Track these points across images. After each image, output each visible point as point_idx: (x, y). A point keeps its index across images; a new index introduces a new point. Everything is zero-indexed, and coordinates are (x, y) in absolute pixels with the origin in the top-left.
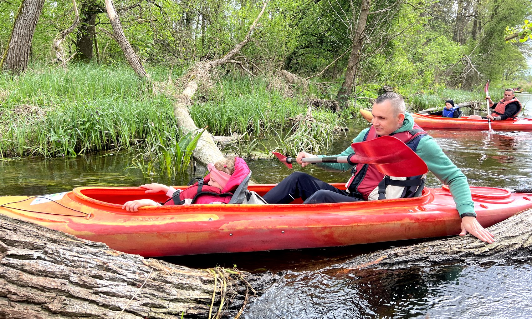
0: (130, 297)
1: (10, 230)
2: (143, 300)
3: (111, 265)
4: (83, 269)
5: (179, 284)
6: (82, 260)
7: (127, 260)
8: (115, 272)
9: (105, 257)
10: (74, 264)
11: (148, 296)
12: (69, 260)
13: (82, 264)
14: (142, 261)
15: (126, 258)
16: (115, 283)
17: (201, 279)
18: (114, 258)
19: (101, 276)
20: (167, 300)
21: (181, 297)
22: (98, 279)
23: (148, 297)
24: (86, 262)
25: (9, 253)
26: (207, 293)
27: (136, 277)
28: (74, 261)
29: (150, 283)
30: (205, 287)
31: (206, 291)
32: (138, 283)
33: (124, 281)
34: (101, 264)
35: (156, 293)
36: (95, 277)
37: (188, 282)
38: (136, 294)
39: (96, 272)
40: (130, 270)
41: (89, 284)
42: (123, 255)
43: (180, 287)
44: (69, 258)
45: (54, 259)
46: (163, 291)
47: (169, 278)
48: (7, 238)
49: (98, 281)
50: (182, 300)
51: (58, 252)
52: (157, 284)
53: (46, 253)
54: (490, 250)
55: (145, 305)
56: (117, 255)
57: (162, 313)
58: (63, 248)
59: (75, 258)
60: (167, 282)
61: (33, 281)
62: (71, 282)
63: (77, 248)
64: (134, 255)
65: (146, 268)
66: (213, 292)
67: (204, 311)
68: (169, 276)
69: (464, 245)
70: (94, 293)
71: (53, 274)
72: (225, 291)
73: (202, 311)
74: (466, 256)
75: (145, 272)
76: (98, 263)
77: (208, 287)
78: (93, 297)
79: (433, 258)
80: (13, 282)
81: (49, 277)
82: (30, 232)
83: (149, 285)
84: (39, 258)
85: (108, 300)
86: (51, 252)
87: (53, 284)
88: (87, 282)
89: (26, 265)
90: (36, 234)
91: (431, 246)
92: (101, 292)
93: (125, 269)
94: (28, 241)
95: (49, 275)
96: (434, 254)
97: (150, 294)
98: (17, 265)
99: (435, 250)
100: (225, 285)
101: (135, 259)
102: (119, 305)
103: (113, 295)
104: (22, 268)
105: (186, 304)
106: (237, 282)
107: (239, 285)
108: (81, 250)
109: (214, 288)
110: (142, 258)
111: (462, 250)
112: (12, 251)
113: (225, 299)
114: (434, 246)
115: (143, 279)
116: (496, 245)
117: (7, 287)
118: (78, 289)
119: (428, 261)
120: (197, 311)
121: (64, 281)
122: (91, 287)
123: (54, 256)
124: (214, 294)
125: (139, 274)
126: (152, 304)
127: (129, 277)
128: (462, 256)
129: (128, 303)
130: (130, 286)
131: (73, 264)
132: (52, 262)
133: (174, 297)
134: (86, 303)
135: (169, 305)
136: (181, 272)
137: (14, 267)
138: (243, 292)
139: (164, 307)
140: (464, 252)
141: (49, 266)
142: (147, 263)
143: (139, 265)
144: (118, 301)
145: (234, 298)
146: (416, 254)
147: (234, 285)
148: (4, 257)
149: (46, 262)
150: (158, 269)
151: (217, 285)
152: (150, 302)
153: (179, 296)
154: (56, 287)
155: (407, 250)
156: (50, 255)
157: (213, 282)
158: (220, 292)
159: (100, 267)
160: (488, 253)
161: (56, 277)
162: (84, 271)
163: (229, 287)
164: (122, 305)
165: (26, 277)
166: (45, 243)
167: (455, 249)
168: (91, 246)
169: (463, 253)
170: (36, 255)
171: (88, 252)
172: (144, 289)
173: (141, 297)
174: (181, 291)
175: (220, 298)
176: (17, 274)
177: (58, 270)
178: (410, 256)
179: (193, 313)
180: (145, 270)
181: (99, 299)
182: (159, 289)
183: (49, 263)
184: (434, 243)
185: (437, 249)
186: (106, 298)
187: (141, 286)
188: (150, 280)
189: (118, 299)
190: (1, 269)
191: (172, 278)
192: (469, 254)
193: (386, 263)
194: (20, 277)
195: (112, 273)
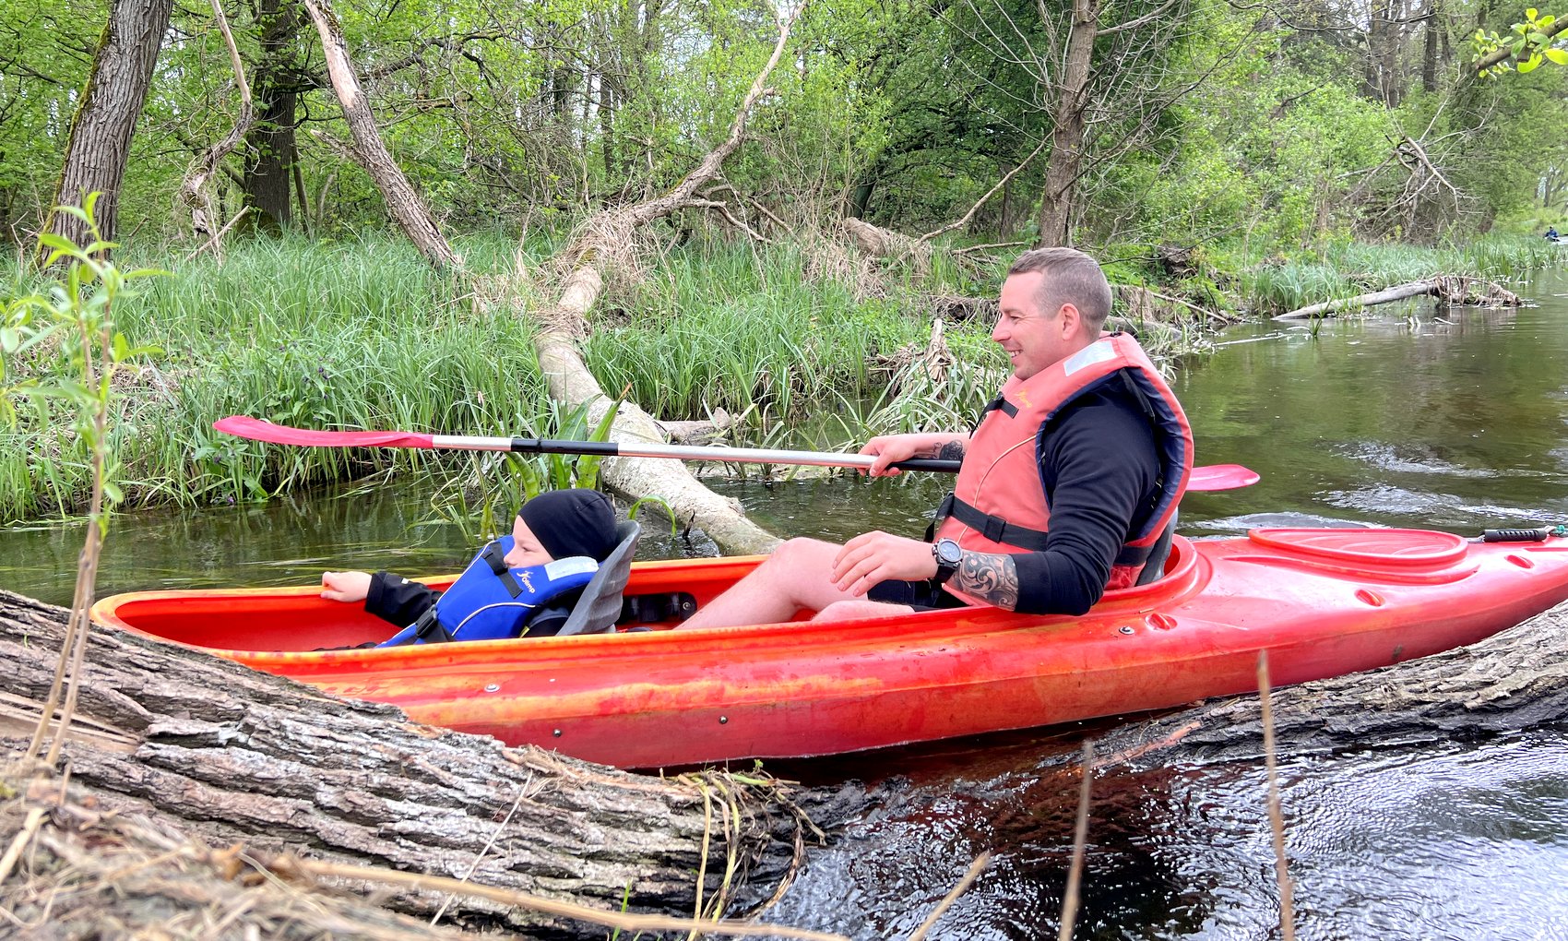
0: (477, 848)
1: (152, 670)
2: (514, 855)
3: (421, 762)
4: (348, 773)
5: (608, 811)
6: (345, 747)
7: (460, 750)
8: (432, 779)
9: (403, 741)
10: (325, 759)
11: (528, 844)
12: (309, 748)
13: (345, 758)
14: (500, 753)
15: (458, 744)
16: (437, 809)
17: (666, 799)
18: (427, 744)
19: (396, 790)
20: (580, 857)
21: (615, 848)
22: (389, 797)
23: (525, 848)
24: (353, 752)
25: (155, 729)
26: (686, 837)
27: (489, 794)
28: (323, 751)
29: (529, 809)
30: (679, 821)
31: (683, 833)
32: (496, 811)
33: (460, 804)
34: (393, 758)
35: (547, 837)
36: (381, 792)
37: (633, 807)
38: (493, 839)
39: (383, 780)
40: (471, 776)
41: (369, 811)
42: (449, 736)
43: (611, 820)
44: (310, 742)
45: (271, 745)
46: (567, 832)
47: (578, 797)
48: (147, 690)
49: (391, 804)
50: (619, 855)
51: (281, 728)
52: (547, 813)
53: (249, 729)
54: (1513, 693)
55: (518, 868)
56: (432, 735)
57: (566, 890)
58: (291, 715)
59: (326, 743)
60: (575, 808)
61: (222, 805)
62: (318, 806)
63: (328, 717)
64: (478, 737)
65: (514, 770)
66: (701, 834)
67: (683, 887)
68: (578, 792)
69: (1432, 683)
70: (382, 836)
71: (273, 786)
72: (737, 830)
73: (676, 886)
74: (1442, 715)
75: (513, 779)
76: (387, 757)
77: (689, 822)
78: (381, 848)
79: (1340, 723)
80: (170, 809)
81: (262, 792)
82: (203, 676)
83: (525, 816)
84: (231, 742)
85: (420, 855)
86: (262, 727)
87: (274, 811)
88: (362, 806)
89: (200, 761)
90: (218, 681)
91: (1330, 689)
92: (401, 834)
93: (458, 774)
94: (201, 698)
95: (263, 788)
96: (1342, 713)
97: (530, 840)
98: (179, 761)
99: (1345, 699)
100: (737, 817)
101: (483, 747)
102: (451, 867)
104: (193, 770)
105: (630, 868)
106: (766, 808)
107: (773, 814)
108: (337, 721)
109: (705, 822)
110: (499, 744)
111: (1426, 697)
113: (739, 854)
114: (1341, 689)
115: (509, 800)
116: (1529, 676)
118: (340, 825)
119: (1326, 732)
120: (664, 885)
121: (302, 803)
122: (371, 821)
123: (270, 739)
124: (706, 840)
125: (497, 785)
126: (539, 866)
127: (470, 793)
128: (1427, 714)
129: (476, 863)
130: (475, 819)
131: (321, 759)
132: (266, 753)
133: (595, 848)
135: (586, 870)
136: (609, 782)
137: (172, 769)
138: (786, 836)
139: (572, 876)
140: (1435, 701)
141: (261, 764)
142: (515, 758)
143: (495, 763)
144: (447, 856)
145: (764, 852)
146: (1289, 713)
147: (761, 817)
148: (143, 743)
149: (252, 753)
150: (546, 771)
151: (713, 816)
152: (533, 862)
153: (609, 846)
154: (282, 820)
155: (1257, 704)
156: (259, 736)
157: (699, 809)
158: (724, 835)
159: (393, 766)
160: (1508, 702)
161: (281, 793)
162: (351, 778)
163: (748, 820)
164: (459, 868)
165: (202, 793)
166: (244, 704)
167: (1405, 694)
168: (362, 712)
169: (1429, 706)
171: (356, 728)
172: (513, 827)
173: (507, 848)
174: (615, 832)
175: (725, 851)
176: (181, 786)
177: (283, 775)
179: (653, 891)
180: (512, 774)
181: (397, 852)
182: (553, 825)
183: (261, 755)
184: (1341, 682)
185: (1349, 698)
186: (414, 849)
187: (504, 818)
188: (529, 801)
189: (448, 854)
190: (137, 774)
191: (586, 796)
192: (1450, 708)
193: (1199, 745)
194: (187, 793)
195: (425, 781)
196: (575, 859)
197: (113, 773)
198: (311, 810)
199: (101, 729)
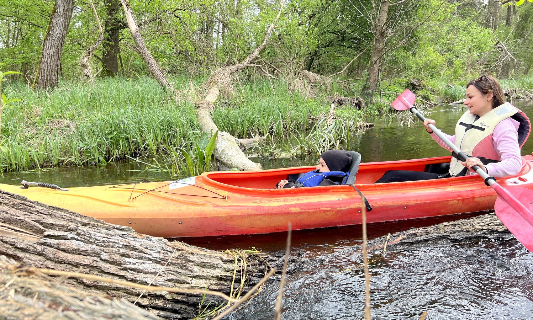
0: (155, 274)
1: (46, 215)
2: (168, 276)
3: (138, 246)
4: (112, 249)
5: (201, 263)
6: (111, 240)
7: (152, 242)
8: (141, 251)
9: (132, 239)
10: (104, 244)
11: (173, 273)
12: (99, 241)
13: (111, 244)
14: (165, 243)
15: (151, 240)
16: (142, 261)
17: (222, 259)
18: (140, 240)
19: (128, 255)
20: (190, 277)
21: (203, 274)
22: (126, 257)
23: (172, 274)
24: (114, 242)
25: (46, 234)
26: (228, 271)
27: (160, 256)
28: (104, 242)
29: (174, 261)
30: (225, 266)
31: (227, 270)
32: (163, 262)
33: (150, 260)
34: (128, 244)
35: (179, 271)
36: (123, 255)
37: (210, 261)
38: (161, 271)
39: (124, 251)
40: (155, 250)
41: (119, 261)
42: (148, 238)
43: (202, 265)
44: (99, 238)
45: (86, 239)
46: (186, 269)
47: (191, 258)
48: (44, 221)
49: (126, 259)
50: (204, 277)
51: (89, 234)
52: (180, 263)
53: (78, 234)
55: (169, 280)
56: (142, 237)
57: (185, 288)
58: (93, 230)
59: (105, 239)
60: (190, 261)
61: (68, 258)
62: (101, 259)
63: (107, 231)
64: (159, 238)
65: (170, 249)
66: (233, 270)
67: (226, 287)
68: (191, 256)
69: (487, 223)
70: (123, 269)
71: (86, 253)
72: (245, 269)
73: (223, 287)
74: (490, 234)
75: (169, 252)
76: (125, 244)
77: (230, 266)
78: (122, 273)
79: (454, 236)
80: (50, 260)
81: (82, 255)
82: (64, 217)
83: (172, 264)
84: (72, 238)
85: (136, 275)
86: (83, 234)
87: (86, 261)
88: (116, 260)
89: (61, 244)
90: (69, 218)
91: (452, 225)
92: (129, 269)
93: (150, 250)
94: (62, 224)
95: (83, 253)
96: (455, 232)
97: (174, 271)
98: (54, 244)
99: (457, 228)
100: (245, 265)
101: (159, 241)
102: (146, 280)
103: (140, 271)
104: (58, 247)
105: (208, 281)
106: (256, 262)
107: (259, 264)
108: (109, 232)
109: (235, 266)
110: (166, 241)
111: (485, 228)
112: (48, 232)
113: (246, 277)
114: (456, 225)
115: (167, 258)
117: (45, 263)
118: (108, 266)
119: (449, 239)
120: (219, 287)
121: (96, 258)
122: (119, 264)
123: (85, 237)
124: (235, 272)
125: (164, 253)
126: (176, 280)
127: (154, 256)
128: (485, 233)
129: (154, 278)
130: (155, 264)
131: (103, 244)
132: (84, 242)
133: (196, 274)
134: (116, 278)
135: (192, 281)
136: (203, 253)
137: (51, 247)
138: (262, 271)
139: (187, 283)
140: (488, 229)
141: (82, 246)
142: (170, 245)
143: (163, 246)
145: (254, 276)
146: (437, 233)
147: (254, 265)
148: (42, 238)
149: (79, 242)
150: (180, 249)
151: (237, 264)
152: (174, 278)
153: (201, 274)
154: (89, 264)
155: (427, 229)
156: (82, 236)
157: (233, 262)
158: (241, 270)
159: (127, 247)
161: (88, 255)
162: (113, 250)
163: (249, 266)
164: (149, 280)
165: (61, 255)
166: (77, 226)
167: (477, 227)
168: (118, 229)
169: (486, 231)
170: (70, 236)
171: (116, 235)
172: (168, 267)
173: (165, 274)
174: (203, 269)
175: (241, 276)
176: (54, 252)
177: (90, 249)
178: (430, 235)
179: (216, 289)
180: (169, 250)
181: (128, 275)
182: (182, 267)
183: (82, 243)
184: (456, 222)
185: (458, 228)
186: (134, 274)
187: (165, 264)
188: (174, 259)
189: (145, 275)
190: (39, 248)
191: (194, 258)
192: (493, 231)
193: (405, 243)
194: (56, 254)
195: (138, 252)
196: (189, 278)
197: (31, 248)
198: (99, 261)
199: (28, 233)
